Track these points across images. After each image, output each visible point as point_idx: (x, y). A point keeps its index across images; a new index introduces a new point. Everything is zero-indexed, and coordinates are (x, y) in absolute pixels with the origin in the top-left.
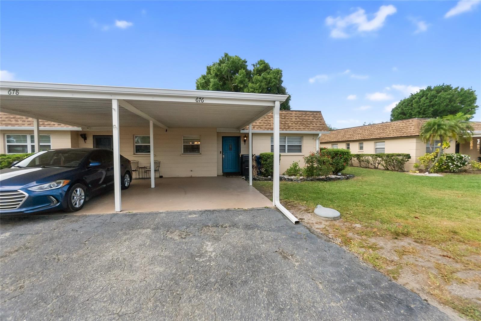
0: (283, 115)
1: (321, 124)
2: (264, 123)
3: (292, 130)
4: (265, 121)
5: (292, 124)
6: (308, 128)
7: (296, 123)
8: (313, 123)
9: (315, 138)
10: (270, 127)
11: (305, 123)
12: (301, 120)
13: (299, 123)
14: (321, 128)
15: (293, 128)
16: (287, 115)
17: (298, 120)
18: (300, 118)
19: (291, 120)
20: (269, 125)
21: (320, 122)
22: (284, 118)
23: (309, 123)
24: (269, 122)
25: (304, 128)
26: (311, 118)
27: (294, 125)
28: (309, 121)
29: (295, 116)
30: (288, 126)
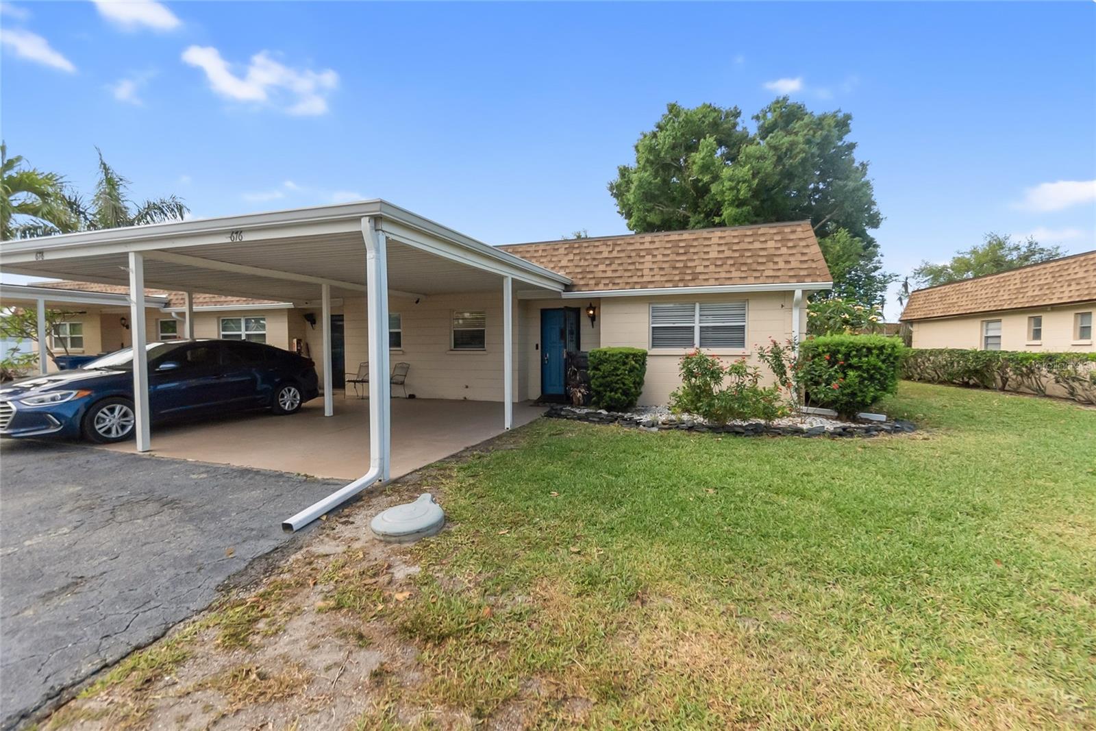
0: (682, 244)
1: (806, 261)
2: (626, 270)
3: (706, 283)
4: (629, 264)
5: (705, 266)
6: (758, 274)
7: (719, 263)
8: (776, 259)
9: (787, 305)
10: (640, 280)
11: (749, 261)
12: (737, 255)
13: (731, 262)
14: (805, 273)
15: (706, 280)
16: (695, 243)
17: (728, 253)
18: (735, 247)
19: (706, 257)
20: (639, 273)
21: (803, 254)
22: (685, 253)
23: (764, 260)
24: (640, 267)
25: (743, 275)
26: (771, 244)
27: (712, 268)
28: (762, 253)
29: (719, 245)
30: (693, 273)
